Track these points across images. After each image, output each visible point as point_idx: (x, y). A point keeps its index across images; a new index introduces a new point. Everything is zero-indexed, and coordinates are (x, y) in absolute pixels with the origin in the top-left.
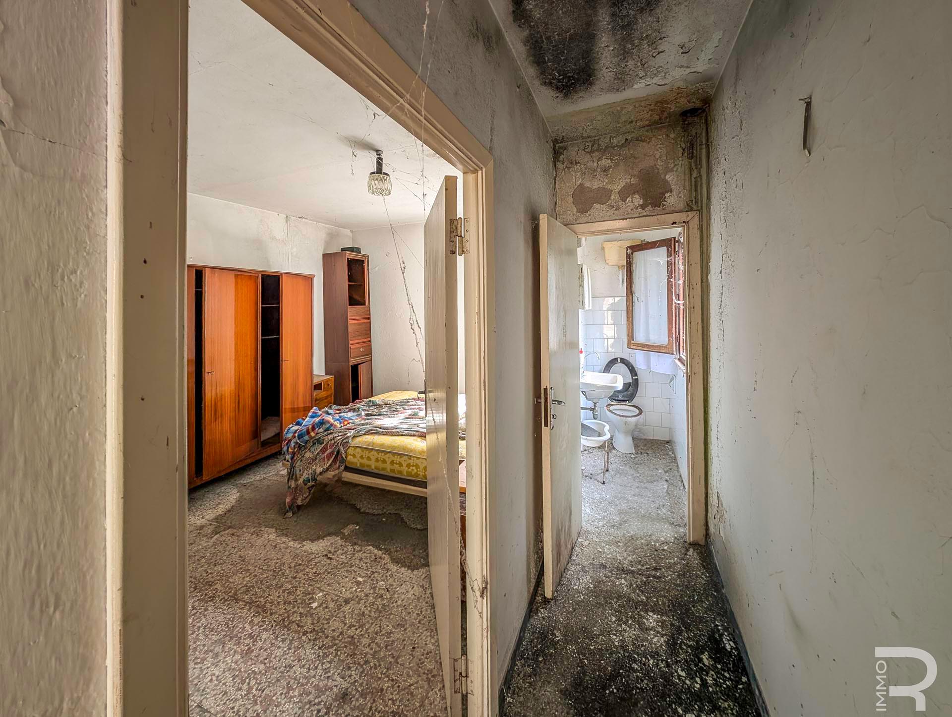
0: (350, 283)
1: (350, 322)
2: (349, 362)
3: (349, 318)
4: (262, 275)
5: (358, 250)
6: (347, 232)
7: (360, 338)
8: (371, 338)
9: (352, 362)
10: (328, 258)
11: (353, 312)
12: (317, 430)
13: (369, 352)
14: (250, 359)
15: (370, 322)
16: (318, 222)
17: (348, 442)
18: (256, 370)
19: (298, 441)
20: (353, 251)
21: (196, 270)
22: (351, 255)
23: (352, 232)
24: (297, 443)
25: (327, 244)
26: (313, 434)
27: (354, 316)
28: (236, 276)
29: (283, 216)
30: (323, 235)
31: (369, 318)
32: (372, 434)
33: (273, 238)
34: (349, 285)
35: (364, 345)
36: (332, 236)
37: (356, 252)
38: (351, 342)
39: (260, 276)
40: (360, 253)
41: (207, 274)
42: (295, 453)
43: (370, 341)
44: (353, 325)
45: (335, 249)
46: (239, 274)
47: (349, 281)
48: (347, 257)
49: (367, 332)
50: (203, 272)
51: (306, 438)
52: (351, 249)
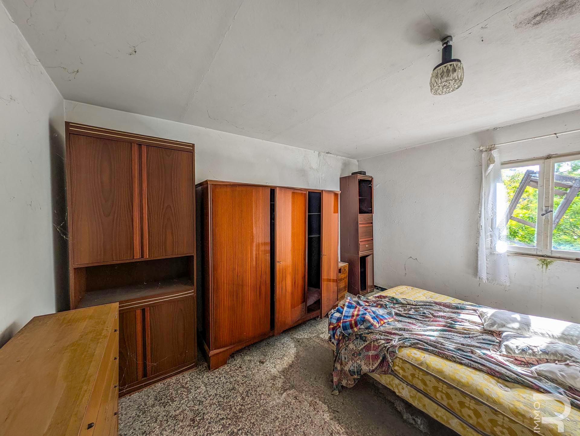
0: (360, 198)
1: (360, 226)
2: (358, 255)
3: (359, 223)
4: (309, 192)
5: (364, 173)
6: (355, 161)
7: (366, 237)
8: (373, 237)
9: (361, 254)
10: (344, 180)
11: (362, 218)
12: (359, 326)
13: (371, 248)
14: (301, 252)
15: (372, 226)
16: (337, 155)
17: (394, 352)
18: (305, 259)
19: (343, 332)
20: (361, 174)
21: (271, 189)
22: (360, 177)
23: (358, 161)
24: (341, 332)
25: (343, 170)
26: (356, 329)
27: (362, 221)
28: (293, 193)
29: (317, 153)
30: (340, 165)
31: (372, 223)
32: (419, 348)
33: (311, 168)
34: (359, 199)
35: (369, 242)
36: (346, 165)
37: (363, 174)
38: (360, 240)
39: (307, 193)
40: (365, 175)
41: (278, 191)
42: (340, 341)
43: (372, 240)
44: (361, 227)
45: (348, 174)
46: (294, 191)
47: (359, 196)
48: (358, 178)
49: (370, 233)
50: (275, 190)
51: (350, 331)
52: (360, 173)
